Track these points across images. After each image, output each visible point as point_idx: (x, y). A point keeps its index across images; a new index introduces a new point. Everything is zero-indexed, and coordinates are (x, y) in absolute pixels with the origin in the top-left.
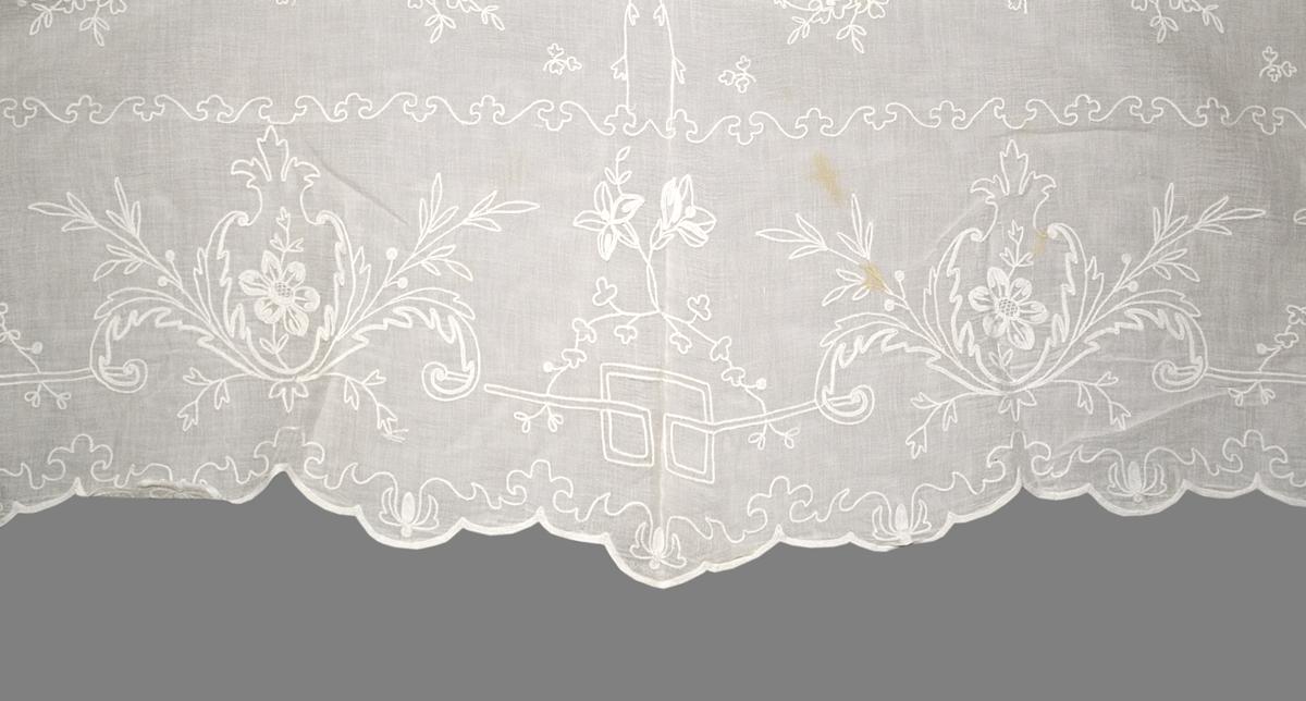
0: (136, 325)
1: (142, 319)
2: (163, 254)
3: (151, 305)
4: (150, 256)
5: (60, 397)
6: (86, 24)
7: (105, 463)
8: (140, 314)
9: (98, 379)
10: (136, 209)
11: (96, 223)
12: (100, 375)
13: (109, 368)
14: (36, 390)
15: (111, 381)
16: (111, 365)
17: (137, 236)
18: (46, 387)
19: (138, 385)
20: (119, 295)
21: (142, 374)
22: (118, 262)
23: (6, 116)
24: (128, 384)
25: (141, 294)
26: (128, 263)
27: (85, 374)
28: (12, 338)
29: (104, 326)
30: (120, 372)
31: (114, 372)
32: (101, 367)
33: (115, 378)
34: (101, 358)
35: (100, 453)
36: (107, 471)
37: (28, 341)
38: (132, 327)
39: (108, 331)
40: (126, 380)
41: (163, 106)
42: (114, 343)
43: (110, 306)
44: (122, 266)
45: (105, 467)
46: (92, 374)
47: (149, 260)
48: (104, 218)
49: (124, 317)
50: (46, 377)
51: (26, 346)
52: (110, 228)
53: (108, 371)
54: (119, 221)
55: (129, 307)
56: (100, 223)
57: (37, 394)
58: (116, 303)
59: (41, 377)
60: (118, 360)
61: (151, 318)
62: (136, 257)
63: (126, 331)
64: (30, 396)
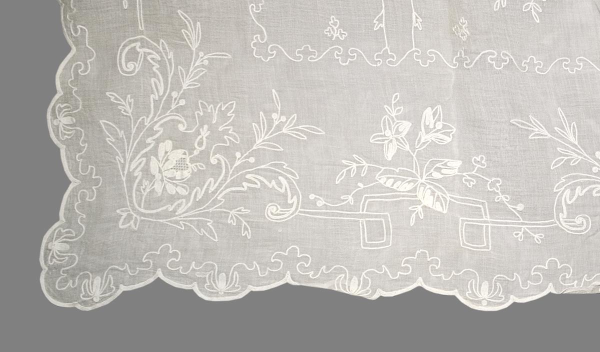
0: (581, 195)
1: (584, 191)
2: (594, 154)
3: (590, 183)
4: (586, 155)
5: (536, 236)
6: (527, 7)
7: (567, 275)
8: (583, 189)
9: (560, 226)
10: (574, 127)
11: (549, 135)
12: (560, 223)
13: (566, 220)
14: (521, 231)
15: (568, 227)
16: (567, 218)
17: (576, 143)
18: (527, 229)
19: (586, 229)
20: (569, 177)
21: (588, 223)
22: (566, 158)
23: (489, 61)
24: (579, 229)
25: (582, 177)
26: (573, 159)
27: (552, 223)
28: (504, 199)
29: (561, 196)
30: (573, 222)
31: (570, 222)
32: (561, 219)
33: (570, 226)
34: (561, 214)
35: (566, 269)
36: (570, 279)
37: (514, 202)
38: (579, 196)
39: (563, 199)
40: (577, 227)
41: (581, 64)
42: (567, 205)
43: (563, 184)
44: (569, 161)
45: (567, 277)
46: (556, 223)
47: (585, 157)
48: (553, 132)
49: (573, 190)
50: (526, 224)
51: (513, 205)
52: (559, 138)
53: (566, 222)
54: (563, 134)
55: (576, 184)
56: (551, 135)
57: (521, 233)
58: (566, 183)
59: (523, 224)
60: (571, 215)
61: (591, 191)
62: (576, 155)
63: (574, 199)
64: (517, 234)
